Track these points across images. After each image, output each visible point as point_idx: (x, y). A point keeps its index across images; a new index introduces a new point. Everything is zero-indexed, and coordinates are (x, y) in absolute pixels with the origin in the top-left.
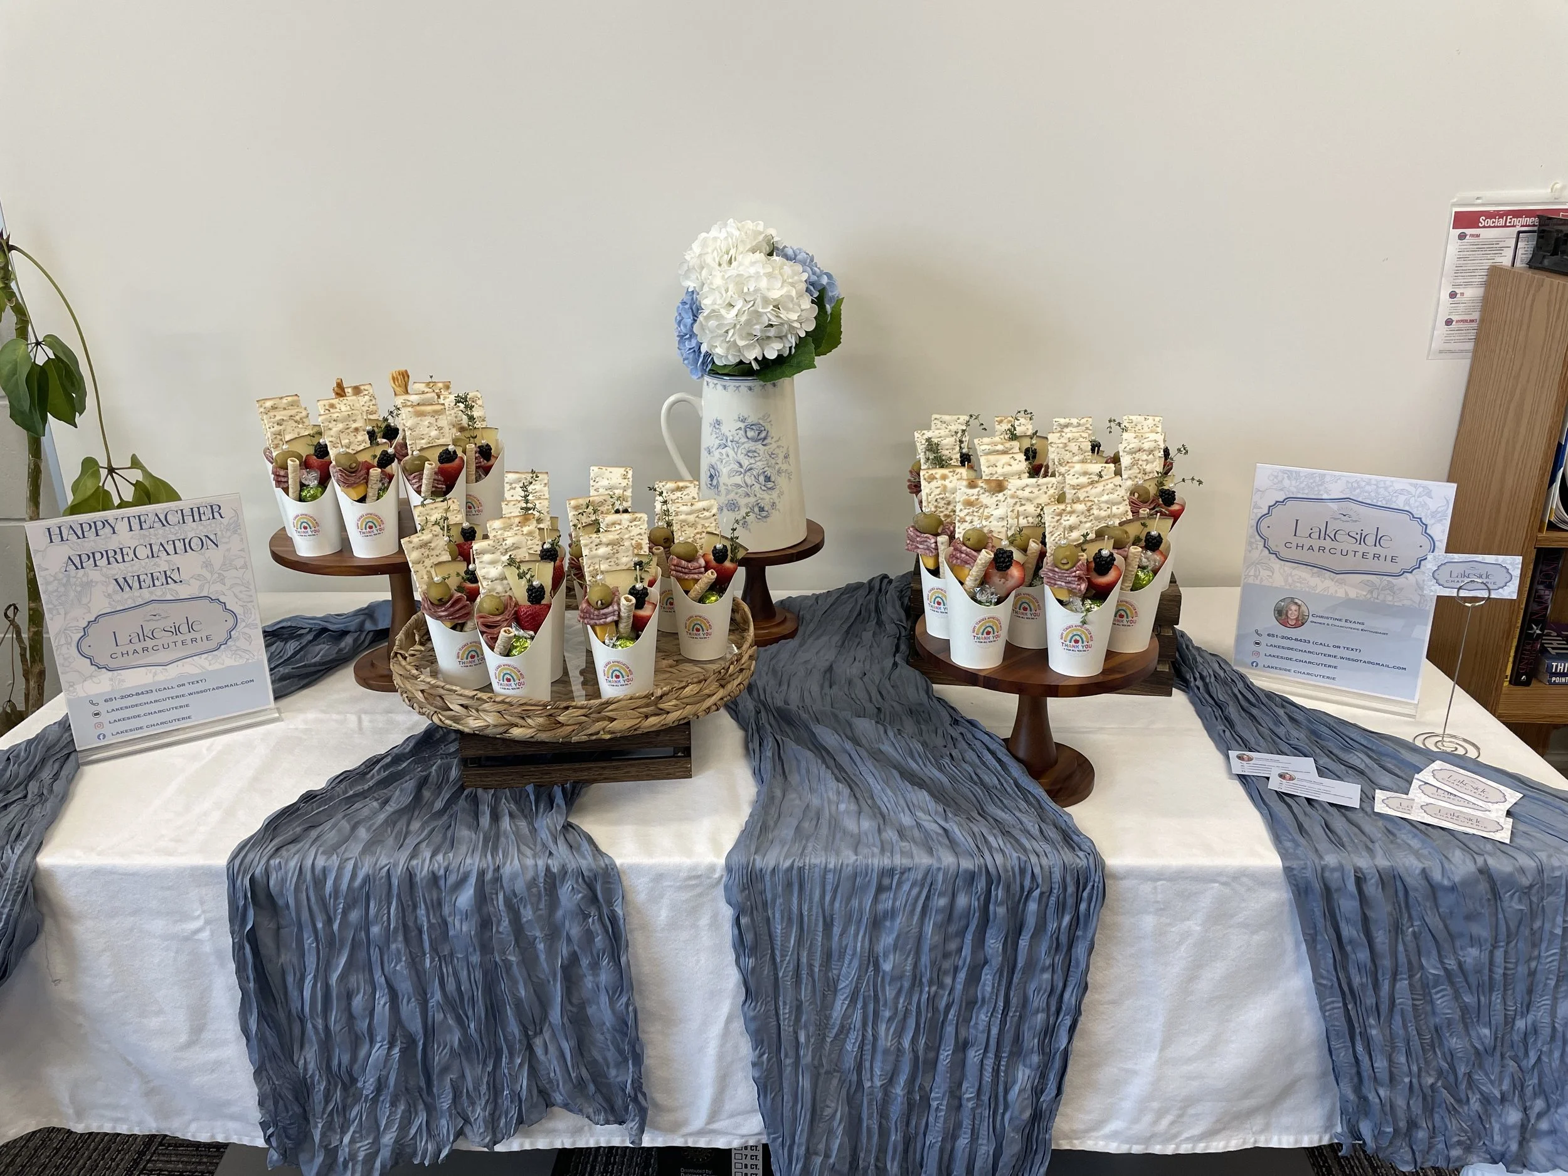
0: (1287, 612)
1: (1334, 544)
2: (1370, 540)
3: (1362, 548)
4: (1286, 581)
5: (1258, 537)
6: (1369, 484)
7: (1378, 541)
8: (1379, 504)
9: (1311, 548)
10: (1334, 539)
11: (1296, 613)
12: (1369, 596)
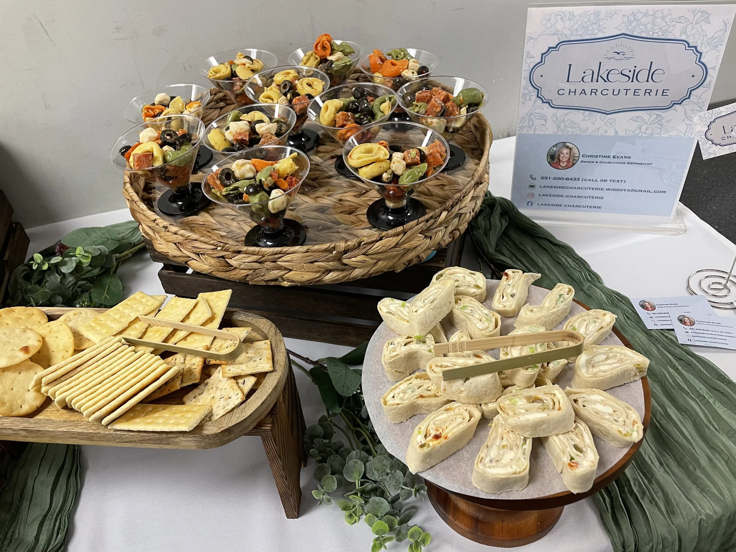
0: (559, 155)
1: (607, 85)
2: (643, 76)
3: (635, 85)
4: (559, 127)
5: (531, 88)
6: (646, 15)
7: (651, 76)
8: (655, 36)
9: (584, 92)
10: (607, 80)
11: (568, 156)
12: (637, 132)
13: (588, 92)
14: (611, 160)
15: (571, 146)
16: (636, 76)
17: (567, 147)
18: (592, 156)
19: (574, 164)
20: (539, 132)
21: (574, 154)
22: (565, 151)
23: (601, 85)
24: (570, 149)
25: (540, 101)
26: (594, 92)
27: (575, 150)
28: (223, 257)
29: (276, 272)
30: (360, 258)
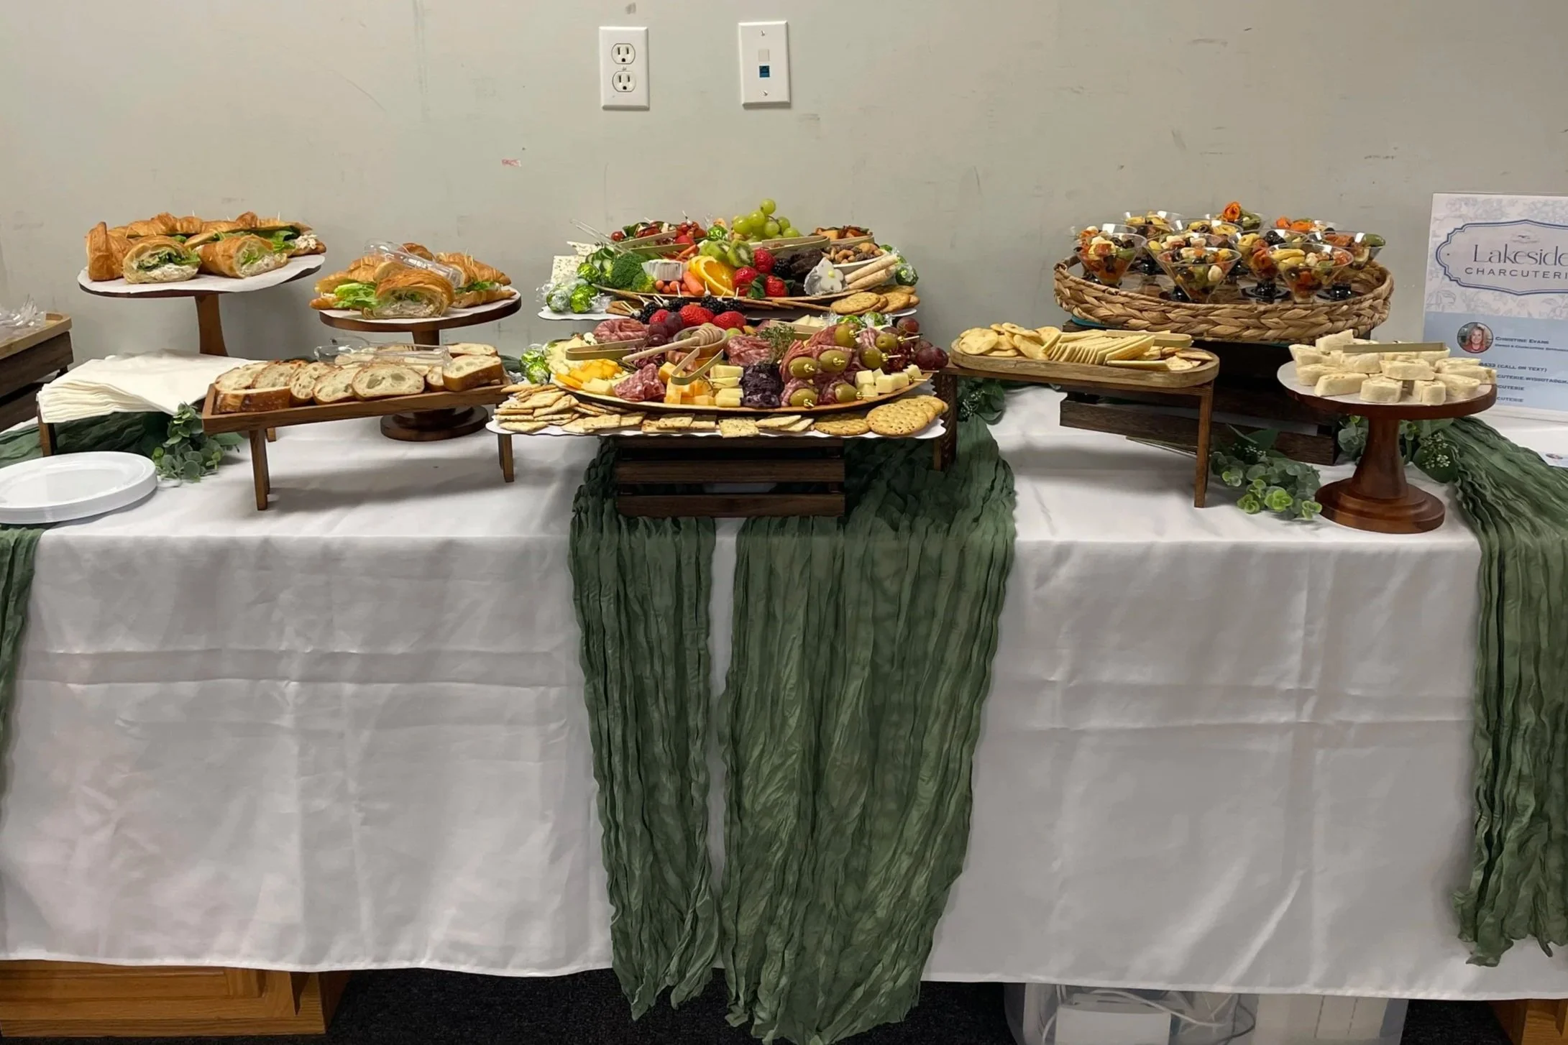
13: (1497, 272)
14: (1527, 344)
15: (1483, 327)
16: (1543, 260)
17: (1479, 328)
18: (1506, 339)
19: (1487, 348)
20: (1448, 311)
21: (1487, 336)
22: (1477, 332)
23: (1508, 266)
24: (1482, 330)
25: (1447, 279)
26: (1502, 272)
27: (1487, 331)
28: (1163, 311)
29: (1205, 325)
30: (1276, 320)
